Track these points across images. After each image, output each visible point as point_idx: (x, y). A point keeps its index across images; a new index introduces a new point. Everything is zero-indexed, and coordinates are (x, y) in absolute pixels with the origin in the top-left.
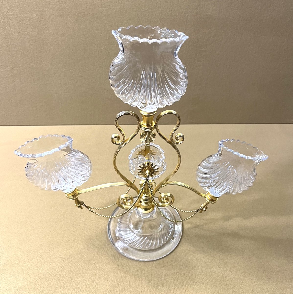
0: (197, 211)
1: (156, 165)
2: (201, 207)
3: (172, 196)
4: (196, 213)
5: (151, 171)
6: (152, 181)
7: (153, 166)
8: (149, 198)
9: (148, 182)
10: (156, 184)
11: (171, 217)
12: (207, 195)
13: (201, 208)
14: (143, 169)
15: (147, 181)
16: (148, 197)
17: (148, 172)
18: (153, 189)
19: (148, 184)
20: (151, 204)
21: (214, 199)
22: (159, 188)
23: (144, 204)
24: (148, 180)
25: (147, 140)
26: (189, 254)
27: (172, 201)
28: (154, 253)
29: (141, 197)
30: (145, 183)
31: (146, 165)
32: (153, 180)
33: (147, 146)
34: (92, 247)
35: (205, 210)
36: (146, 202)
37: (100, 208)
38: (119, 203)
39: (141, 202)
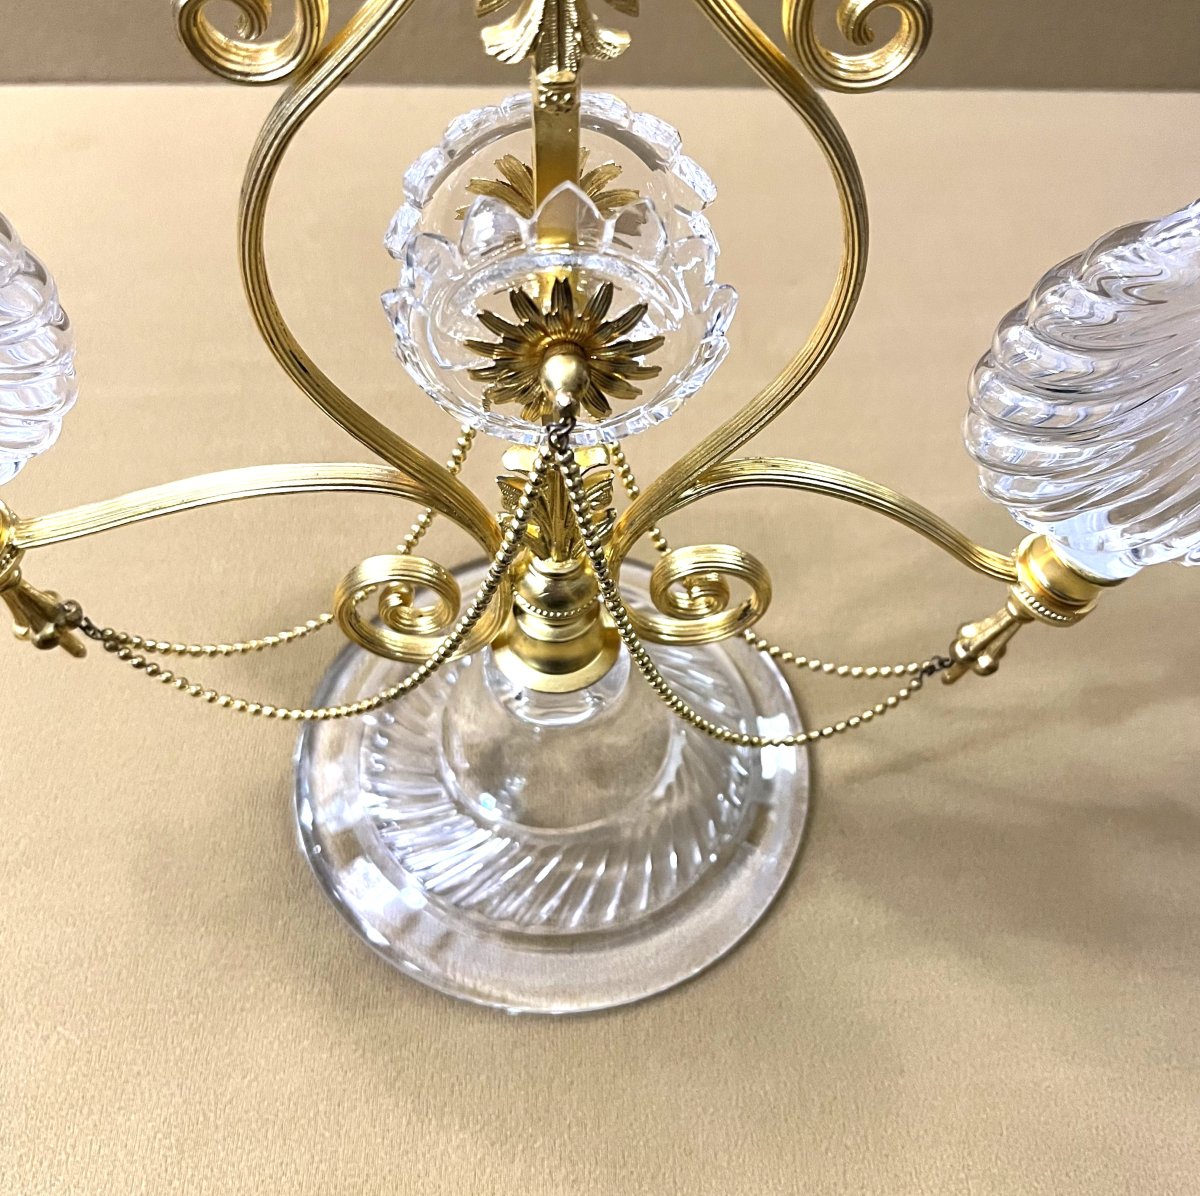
0: (930, 670)
1: (641, 309)
2: (966, 648)
3: (752, 572)
4: (918, 688)
5: (589, 368)
6: (599, 456)
7: (611, 316)
8: (577, 583)
9: (565, 463)
10: (630, 478)
11: (732, 695)
12: (1024, 559)
13: (961, 654)
14: (514, 339)
15: (560, 458)
16: (574, 579)
17: (560, 370)
18: (610, 517)
19: (569, 483)
20: (597, 629)
21: (1076, 591)
22: (661, 512)
23: (537, 626)
24: (561, 444)
25: (548, 37)
26: (858, 955)
27: (754, 607)
28: (616, 952)
29: (516, 579)
30: (541, 472)
31: (546, 306)
32: (610, 447)
33: (548, 100)
34: (181, 915)
35: (991, 670)
36: (555, 619)
37: (224, 648)
38: (347, 617)
39: (518, 612)
